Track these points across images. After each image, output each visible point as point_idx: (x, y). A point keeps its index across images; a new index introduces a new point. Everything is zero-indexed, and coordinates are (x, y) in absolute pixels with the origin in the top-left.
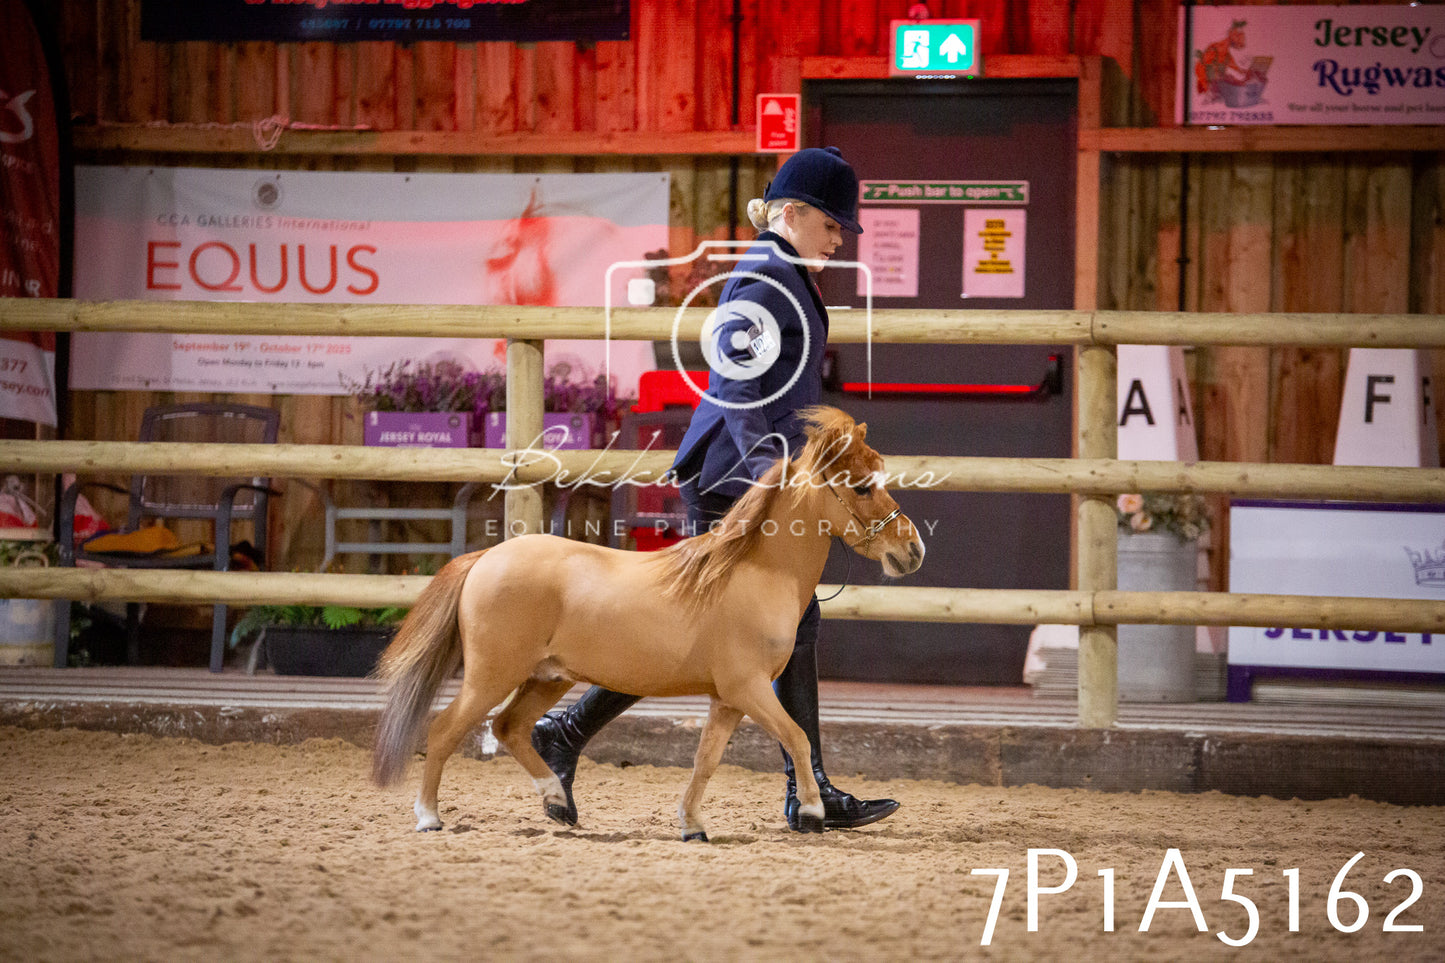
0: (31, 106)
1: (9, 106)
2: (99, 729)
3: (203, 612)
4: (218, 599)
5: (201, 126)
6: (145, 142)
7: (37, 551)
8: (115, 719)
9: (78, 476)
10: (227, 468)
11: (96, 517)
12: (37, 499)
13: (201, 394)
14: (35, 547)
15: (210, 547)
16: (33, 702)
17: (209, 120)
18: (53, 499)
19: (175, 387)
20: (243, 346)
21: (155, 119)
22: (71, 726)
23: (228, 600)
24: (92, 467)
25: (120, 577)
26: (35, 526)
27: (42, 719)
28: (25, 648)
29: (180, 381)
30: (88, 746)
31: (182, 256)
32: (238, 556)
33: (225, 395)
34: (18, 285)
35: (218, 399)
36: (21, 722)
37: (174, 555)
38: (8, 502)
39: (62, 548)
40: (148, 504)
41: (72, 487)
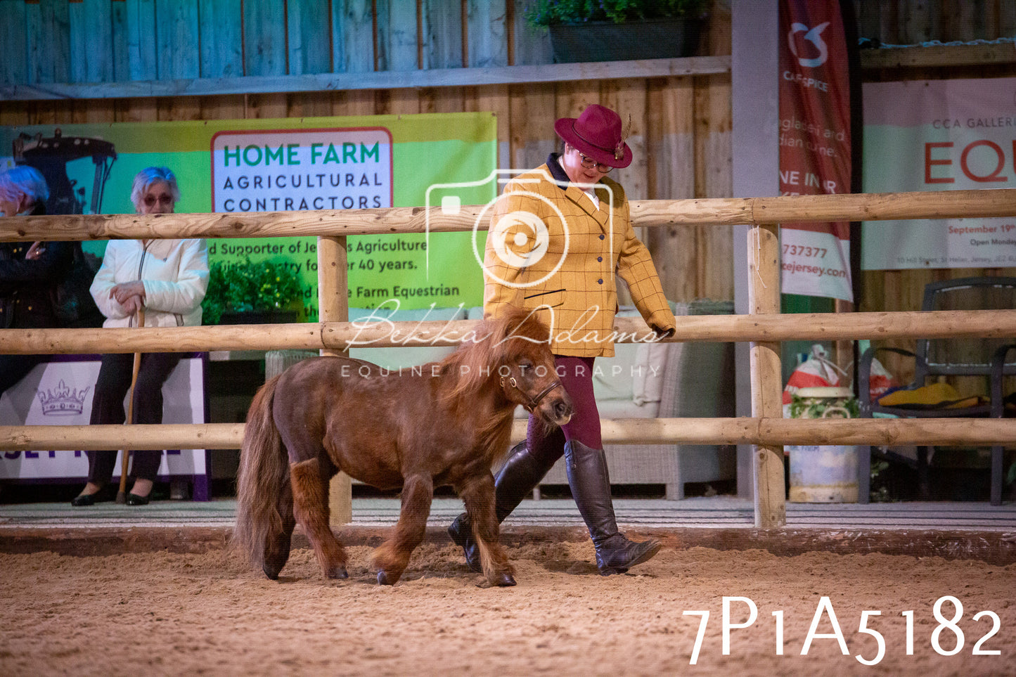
0: (826, 36)
1: (807, 37)
2: (899, 554)
3: (982, 453)
4: (996, 442)
5: (969, 43)
6: (920, 60)
7: (841, 407)
8: (912, 544)
9: (871, 342)
10: (998, 330)
11: (889, 377)
12: (839, 362)
13: (973, 270)
14: (839, 403)
15: (986, 399)
16: (843, 531)
17: (976, 38)
18: (852, 363)
19: (952, 265)
20: (1009, 228)
21: (929, 40)
22: (876, 551)
23: (1005, 442)
24: (883, 333)
25: (911, 425)
26: (837, 385)
27: (851, 544)
28: (835, 487)
29: (955, 260)
30: (890, 568)
31: (954, 154)
32: (1011, 406)
33: (995, 269)
34: (818, 186)
35: (989, 273)
36: (834, 548)
37: (955, 406)
38: (815, 366)
39: (861, 402)
40: (931, 364)
41: (868, 350)
